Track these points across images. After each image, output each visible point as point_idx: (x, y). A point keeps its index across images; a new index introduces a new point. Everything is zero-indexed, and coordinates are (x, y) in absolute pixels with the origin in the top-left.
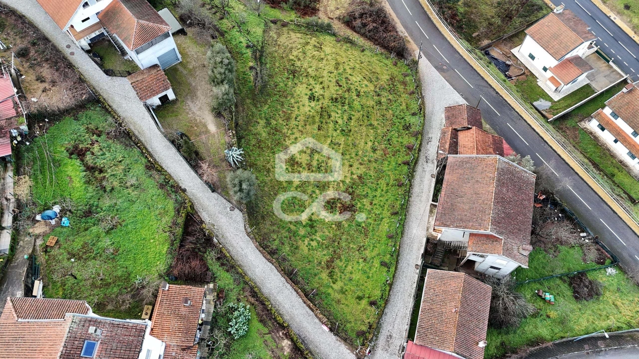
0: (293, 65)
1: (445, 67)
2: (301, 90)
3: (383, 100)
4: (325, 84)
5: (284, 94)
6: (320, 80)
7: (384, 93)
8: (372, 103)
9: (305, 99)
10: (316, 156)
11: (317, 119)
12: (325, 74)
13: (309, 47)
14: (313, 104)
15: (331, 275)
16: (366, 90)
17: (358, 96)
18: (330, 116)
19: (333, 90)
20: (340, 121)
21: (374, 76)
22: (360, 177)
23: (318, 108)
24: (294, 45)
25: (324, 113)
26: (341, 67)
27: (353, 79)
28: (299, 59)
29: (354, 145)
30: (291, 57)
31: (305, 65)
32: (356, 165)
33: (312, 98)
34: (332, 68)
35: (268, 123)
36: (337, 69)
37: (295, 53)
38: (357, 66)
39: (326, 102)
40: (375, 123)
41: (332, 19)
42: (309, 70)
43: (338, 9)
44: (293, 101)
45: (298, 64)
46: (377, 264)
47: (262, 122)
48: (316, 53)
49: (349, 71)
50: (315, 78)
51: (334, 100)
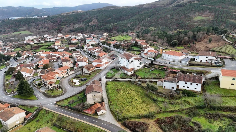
0: (146, 103)
1: (111, 125)
2: (140, 100)
3: (122, 107)
4: (136, 104)
5: (142, 97)
6: (138, 104)
7: (122, 109)
8: (124, 106)
9: (138, 99)
10: (128, 92)
11: (132, 97)
12: (138, 106)
13: (147, 109)
14: (135, 99)
15: (115, 84)
16: (127, 107)
17: (128, 105)
18: (130, 99)
19: (134, 103)
20: (128, 99)
21: (127, 111)
22: (118, 94)
23: (134, 99)
24: (151, 108)
25: (132, 99)
26: (136, 109)
27: (131, 108)
28: (146, 105)
29: (122, 97)
30: (148, 105)
31: (144, 105)
32: (120, 95)
33: (137, 100)
34: (138, 108)
35: (140, 92)
36: (137, 108)
37: (149, 106)
38: (133, 112)
39: (133, 101)
40: (120, 103)
41: (150, 123)
42: (142, 104)
43: (152, 128)
44: (139, 97)
45: (146, 104)
46: (109, 88)
47: (141, 91)
48: (144, 109)
49: (133, 109)
50: (139, 104)
51: (132, 102)
